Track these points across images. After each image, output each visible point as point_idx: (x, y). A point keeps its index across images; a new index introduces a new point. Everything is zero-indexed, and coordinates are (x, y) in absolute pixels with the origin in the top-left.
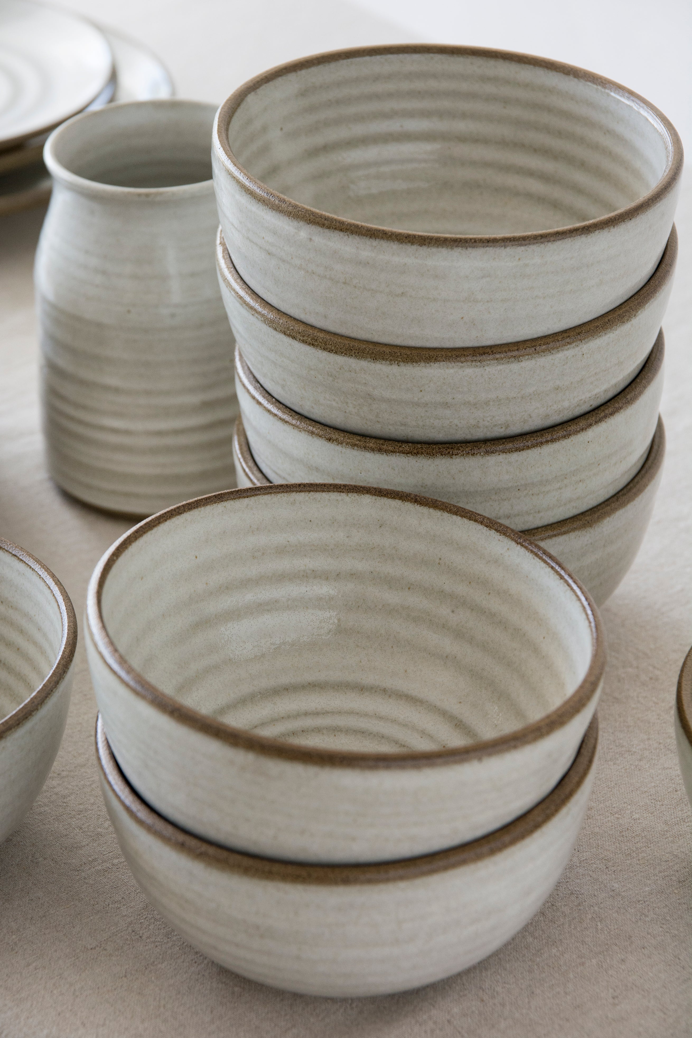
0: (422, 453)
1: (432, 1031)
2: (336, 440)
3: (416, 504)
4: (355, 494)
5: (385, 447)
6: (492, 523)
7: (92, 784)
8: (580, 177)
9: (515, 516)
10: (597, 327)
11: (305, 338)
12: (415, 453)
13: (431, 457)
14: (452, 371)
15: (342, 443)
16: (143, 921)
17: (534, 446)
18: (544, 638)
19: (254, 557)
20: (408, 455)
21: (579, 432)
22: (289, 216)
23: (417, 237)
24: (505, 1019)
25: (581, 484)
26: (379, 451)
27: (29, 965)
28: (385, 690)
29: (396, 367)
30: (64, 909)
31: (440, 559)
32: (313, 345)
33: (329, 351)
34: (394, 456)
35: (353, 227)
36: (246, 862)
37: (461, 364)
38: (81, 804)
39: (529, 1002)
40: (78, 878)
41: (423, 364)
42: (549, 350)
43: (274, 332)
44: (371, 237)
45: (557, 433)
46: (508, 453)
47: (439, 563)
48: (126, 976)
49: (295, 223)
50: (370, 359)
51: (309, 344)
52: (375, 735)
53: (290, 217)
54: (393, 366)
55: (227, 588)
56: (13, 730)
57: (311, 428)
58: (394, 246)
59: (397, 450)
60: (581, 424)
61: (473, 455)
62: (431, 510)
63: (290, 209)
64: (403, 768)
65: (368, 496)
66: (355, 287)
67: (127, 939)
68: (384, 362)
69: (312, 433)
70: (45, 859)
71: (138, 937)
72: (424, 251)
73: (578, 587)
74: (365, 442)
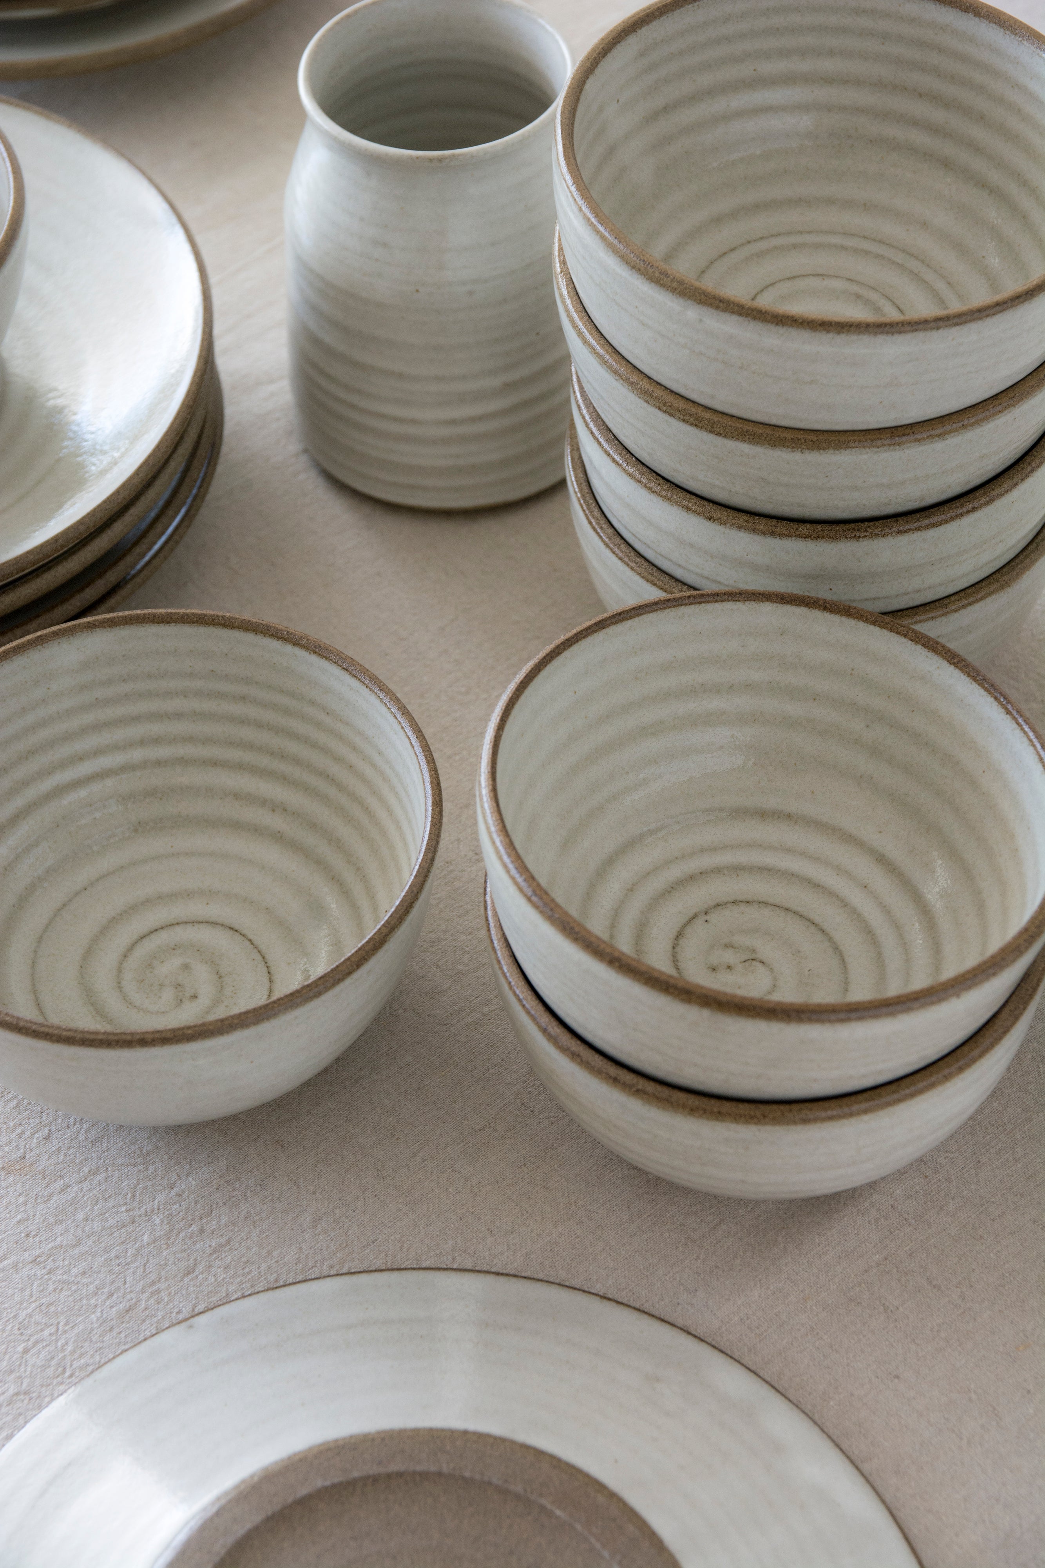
0: (823, 537)
1: (877, 1220)
2: (719, 520)
3: (825, 612)
4: (753, 603)
5: (778, 530)
6: (918, 638)
7: (439, 902)
8: (978, 133)
9: (926, 589)
10: (1032, 386)
11: (686, 418)
12: (814, 537)
13: (834, 541)
14: (865, 457)
15: (725, 524)
16: (530, 1089)
17: (952, 519)
18: (984, 772)
19: (636, 679)
20: (807, 539)
21: (1003, 494)
22: (674, 292)
23: (833, 323)
24: (953, 1199)
25: (1000, 544)
26: (771, 535)
27: (414, 1155)
28: (789, 816)
29: (800, 454)
30: (440, 1077)
31: (853, 669)
32: (696, 425)
33: (717, 434)
34: (790, 540)
35: (755, 311)
36: (693, 1101)
37: (876, 450)
38: (431, 932)
39: (977, 1175)
40: (447, 1034)
41: (831, 451)
42: (978, 423)
43: (646, 405)
44: (777, 324)
45: (980, 500)
46: (924, 531)
47: (851, 674)
48: (525, 1165)
49: (681, 301)
50: (768, 446)
51: (692, 424)
52: (783, 873)
53: (675, 294)
54: (795, 453)
55: (608, 717)
56: (396, 930)
57: (685, 503)
58: (805, 335)
59: (794, 534)
60: (1006, 486)
61: (883, 536)
62: (844, 619)
63: (675, 284)
64: (876, 1017)
65: (767, 604)
66: (754, 373)
67: (517, 1116)
68: (784, 449)
69: (688, 509)
70: (405, 1010)
71: (528, 1111)
72: (841, 339)
73: (1030, 728)
74: (754, 523)
